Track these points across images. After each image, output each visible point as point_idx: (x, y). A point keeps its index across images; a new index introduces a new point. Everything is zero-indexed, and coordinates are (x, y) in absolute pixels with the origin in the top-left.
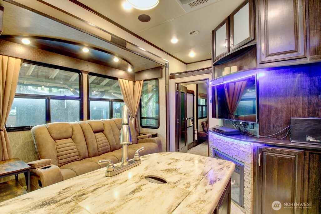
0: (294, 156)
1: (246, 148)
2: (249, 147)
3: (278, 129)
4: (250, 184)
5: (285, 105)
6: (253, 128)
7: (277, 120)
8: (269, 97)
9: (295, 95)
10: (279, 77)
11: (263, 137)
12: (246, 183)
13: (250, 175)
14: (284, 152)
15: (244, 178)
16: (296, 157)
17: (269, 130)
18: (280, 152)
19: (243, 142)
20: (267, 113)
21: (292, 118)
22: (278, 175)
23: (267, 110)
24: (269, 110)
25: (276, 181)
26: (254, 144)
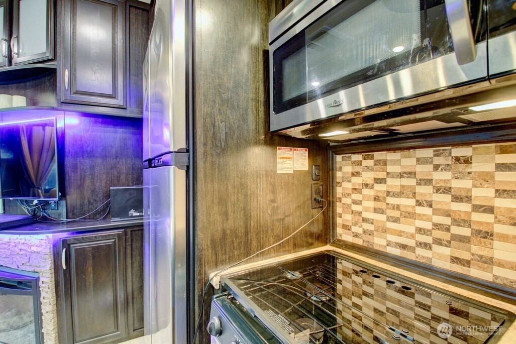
0: (113, 240)
1: (41, 246)
2: (46, 243)
3: (95, 206)
4: (50, 304)
5: (104, 169)
6: (57, 208)
7: (93, 191)
8: (81, 158)
9: (117, 157)
10: (95, 128)
11: (74, 221)
12: (44, 306)
13: (49, 290)
14: (100, 238)
15: (40, 300)
16: (115, 241)
17: (83, 208)
18: (96, 239)
19: (35, 236)
20: (79, 182)
21: (111, 188)
22: (93, 274)
23: (79, 177)
24: (81, 178)
25: (92, 283)
26: (53, 236)
